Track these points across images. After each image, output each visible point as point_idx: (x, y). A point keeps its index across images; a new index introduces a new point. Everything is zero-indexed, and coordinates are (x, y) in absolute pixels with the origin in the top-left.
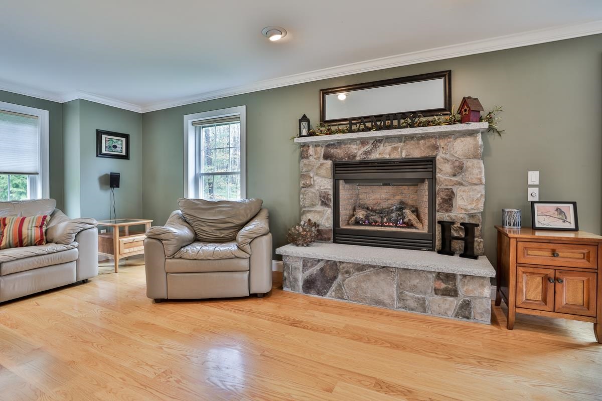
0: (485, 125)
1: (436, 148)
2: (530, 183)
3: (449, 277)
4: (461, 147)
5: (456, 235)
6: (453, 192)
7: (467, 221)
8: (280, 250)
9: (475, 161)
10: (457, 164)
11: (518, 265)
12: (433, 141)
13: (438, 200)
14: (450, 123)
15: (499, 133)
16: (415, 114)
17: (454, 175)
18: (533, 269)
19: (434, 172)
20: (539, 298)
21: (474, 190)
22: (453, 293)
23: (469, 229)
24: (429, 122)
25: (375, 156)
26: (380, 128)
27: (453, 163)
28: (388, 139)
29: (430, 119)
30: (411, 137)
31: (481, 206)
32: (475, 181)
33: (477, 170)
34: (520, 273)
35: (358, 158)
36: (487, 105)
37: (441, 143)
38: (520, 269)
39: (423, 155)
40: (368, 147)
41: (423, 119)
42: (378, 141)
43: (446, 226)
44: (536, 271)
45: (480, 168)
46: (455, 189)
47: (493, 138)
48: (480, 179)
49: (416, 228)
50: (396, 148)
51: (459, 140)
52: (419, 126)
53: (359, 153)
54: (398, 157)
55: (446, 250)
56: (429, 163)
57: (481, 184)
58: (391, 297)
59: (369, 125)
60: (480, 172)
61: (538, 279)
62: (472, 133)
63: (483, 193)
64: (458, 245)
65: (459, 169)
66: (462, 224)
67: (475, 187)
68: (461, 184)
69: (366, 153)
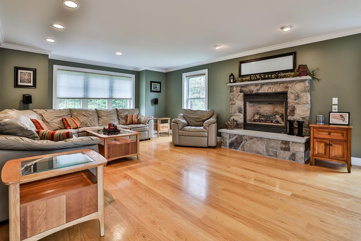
0: (309, 77)
1: (288, 88)
2: (333, 103)
3: (286, 143)
4: (298, 87)
5: (296, 126)
6: (295, 107)
7: (301, 120)
8: (220, 130)
9: (305, 93)
10: (296, 94)
11: (314, 138)
12: (286, 85)
13: (288, 111)
14: (294, 76)
15: (318, 80)
16: (279, 72)
17: (295, 100)
18: (320, 140)
19: (287, 99)
20: (323, 152)
21: (304, 107)
22: (288, 149)
23: (300, 124)
24: (285, 76)
25: (261, 91)
26: (263, 79)
27: (295, 94)
28: (267, 83)
29: (286, 74)
30: (277, 83)
31: (308, 114)
32: (305, 102)
34: (315, 141)
35: (254, 92)
36: (311, 68)
37: (290, 85)
38: (315, 140)
39: (282, 91)
40: (258, 87)
41: (283, 74)
42: (263, 84)
43: (291, 123)
44: (321, 140)
45: (307, 96)
46: (296, 106)
47: (315, 83)
48: (307, 102)
49: (280, 123)
50: (270, 88)
51: (297, 84)
52: (280, 78)
53: (254, 89)
54: (271, 91)
55: (291, 133)
56: (284, 94)
57: (308, 104)
58: (263, 150)
59: (258, 77)
60: (307, 99)
61: (323, 144)
62: (303, 81)
63: (309, 107)
64: (296, 131)
65: (298, 97)
66: (297, 121)
67: (304, 105)
68: (298, 104)
69: (257, 90)
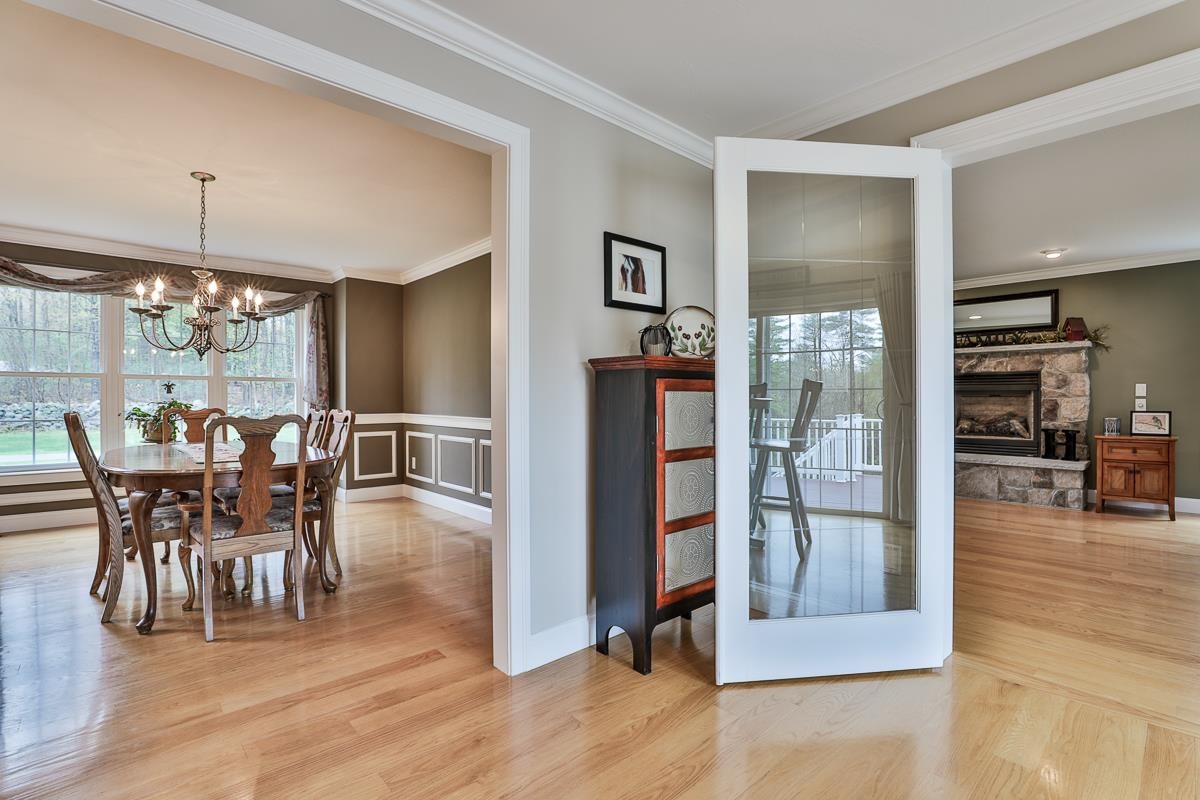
0: (1087, 343)
1: (1042, 363)
2: (1137, 394)
3: (1046, 472)
4: (1065, 363)
5: (1060, 441)
6: (1057, 403)
7: (1070, 428)
9: (1079, 375)
10: (1061, 377)
11: (1104, 460)
12: (1037, 357)
13: (1043, 409)
14: (1054, 340)
15: (1107, 348)
16: (1022, 329)
17: (1059, 388)
18: (1116, 465)
19: (1039, 385)
20: (1123, 487)
21: (1077, 401)
22: (1050, 485)
23: (1071, 436)
24: (1035, 338)
25: (980, 369)
26: (985, 344)
27: (1057, 377)
28: (993, 355)
29: (1036, 334)
30: (1017, 353)
31: (1085, 416)
32: (1079, 393)
33: (1081, 383)
34: (1106, 467)
35: (963, 371)
36: (1091, 324)
37: (1046, 358)
38: (1106, 465)
39: (1028, 369)
40: (973, 362)
41: (1029, 335)
42: (984, 356)
43: (1050, 434)
44: (1119, 465)
45: (1084, 381)
46: (1059, 400)
47: (1100, 355)
48: (1083, 391)
49: (1022, 437)
50: (1001, 363)
51: (1063, 356)
52: (1023, 343)
53: (964, 366)
54: (1004, 370)
55: (1050, 454)
56: (1034, 377)
57: (1085, 395)
58: (993, 490)
59: (974, 339)
60: (1084, 385)
61: (1122, 471)
62: (1076, 350)
63: (1088, 403)
64: (1061, 451)
65: (1064, 382)
66: (1063, 431)
67: (1078, 399)
68: (1064, 395)
69: (971, 367)
